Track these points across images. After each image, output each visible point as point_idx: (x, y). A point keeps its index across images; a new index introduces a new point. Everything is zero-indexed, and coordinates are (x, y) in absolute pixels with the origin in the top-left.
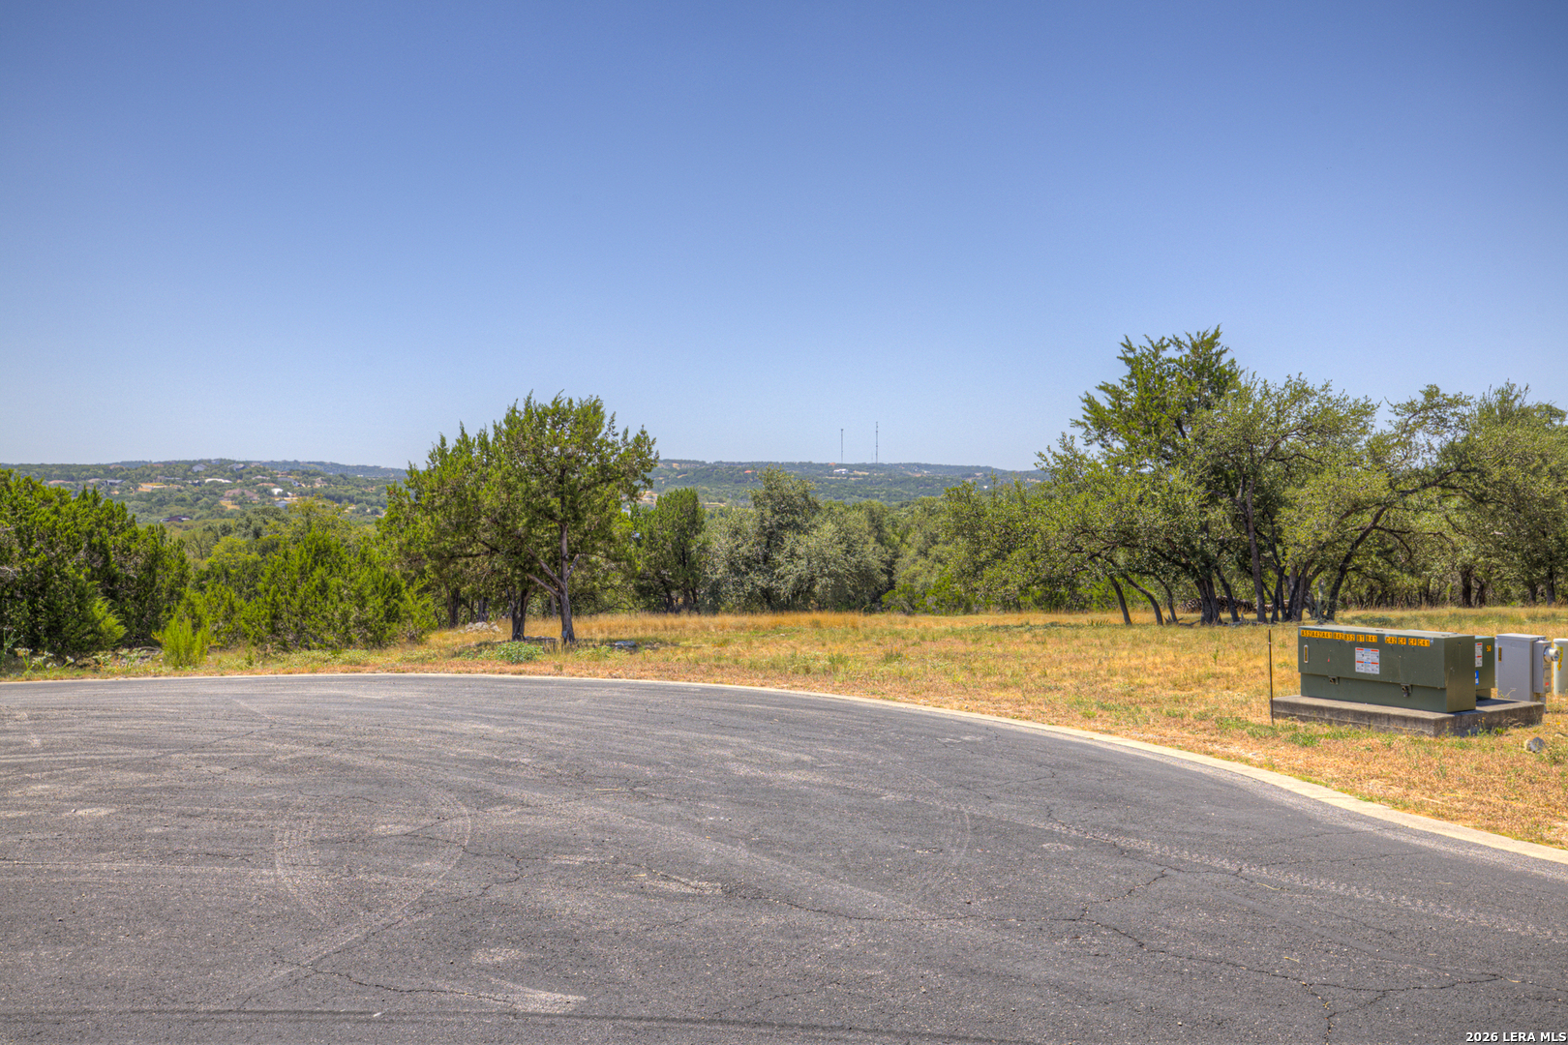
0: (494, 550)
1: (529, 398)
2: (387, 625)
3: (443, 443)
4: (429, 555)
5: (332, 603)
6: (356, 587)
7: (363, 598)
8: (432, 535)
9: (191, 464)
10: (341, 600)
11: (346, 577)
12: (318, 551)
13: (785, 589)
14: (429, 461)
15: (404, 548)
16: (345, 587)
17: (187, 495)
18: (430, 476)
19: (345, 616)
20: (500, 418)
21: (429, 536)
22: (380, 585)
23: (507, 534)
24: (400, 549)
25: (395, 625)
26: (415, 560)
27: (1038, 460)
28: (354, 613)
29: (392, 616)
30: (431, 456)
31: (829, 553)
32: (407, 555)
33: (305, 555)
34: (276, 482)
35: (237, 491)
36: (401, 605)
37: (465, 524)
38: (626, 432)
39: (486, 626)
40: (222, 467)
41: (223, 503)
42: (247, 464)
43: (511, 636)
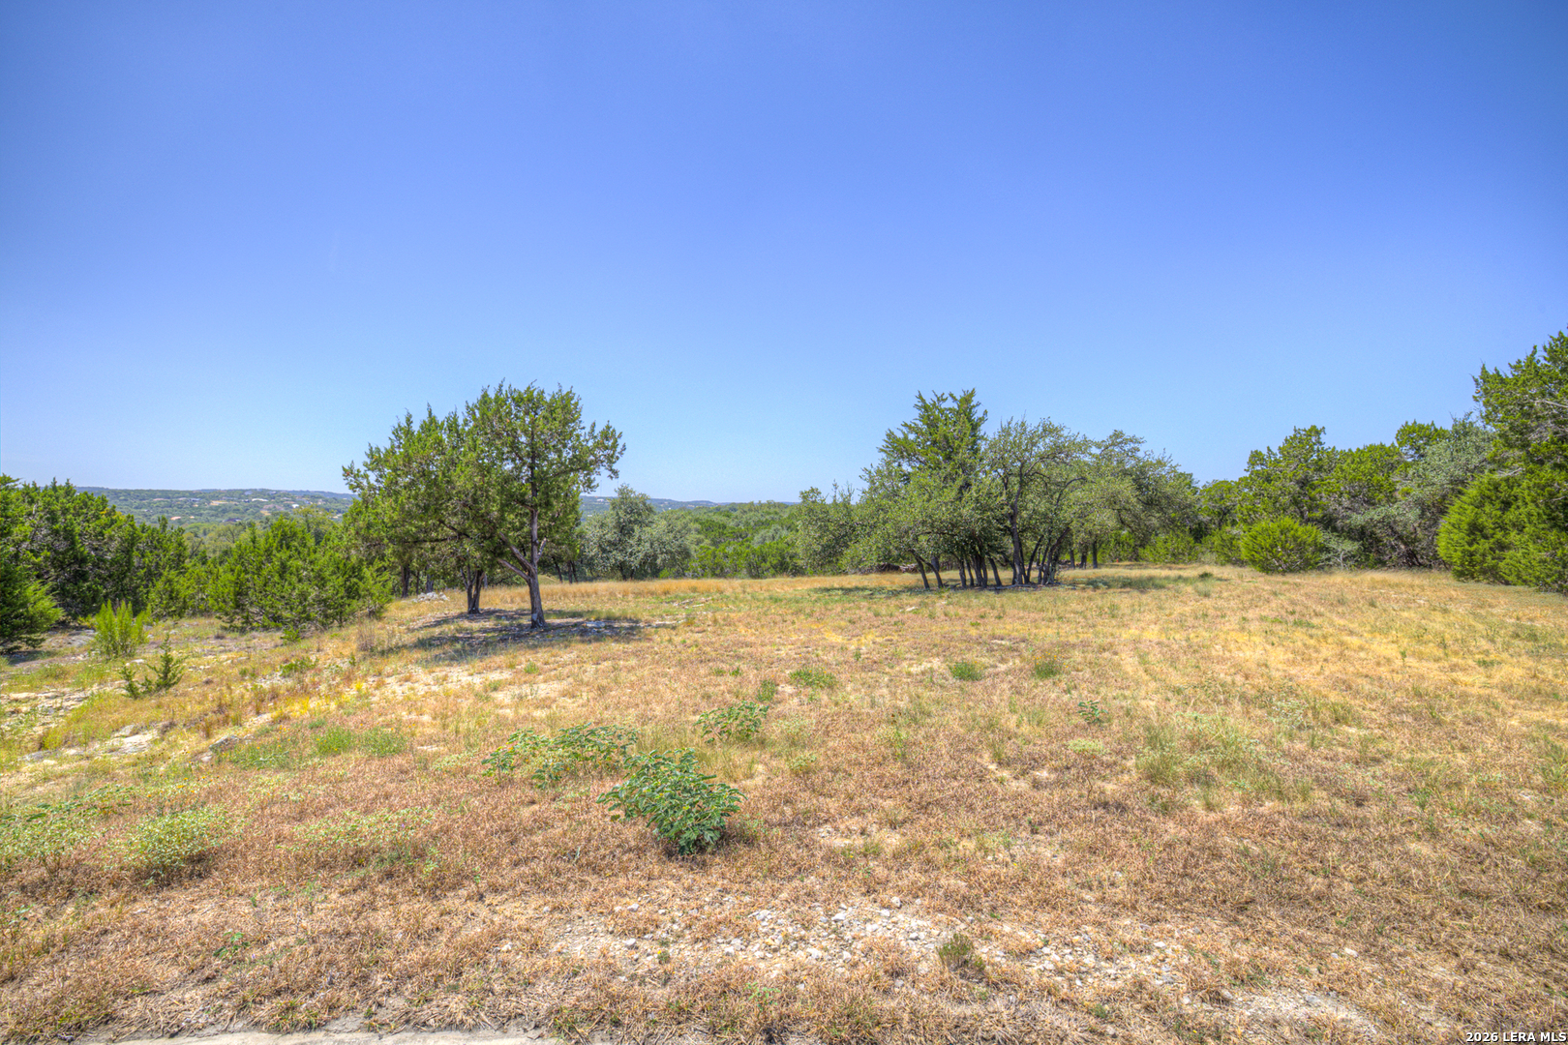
0: (462, 534)
1: (501, 386)
2: (348, 602)
3: (409, 421)
4: (390, 539)
5: (290, 584)
6: (317, 568)
7: (323, 579)
8: (395, 518)
9: (244, 491)
10: (300, 581)
11: (305, 560)
12: (284, 536)
13: (635, 563)
14: (393, 437)
15: (362, 532)
16: (306, 569)
17: (240, 507)
18: (394, 453)
19: (303, 596)
20: (474, 398)
21: (391, 518)
22: (341, 566)
23: (481, 518)
24: (357, 533)
25: (355, 601)
26: (375, 545)
27: (863, 473)
28: (313, 593)
29: (352, 593)
30: (395, 433)
31: (666, 538)
32: (365, 539)
33: (270, 540)
34: (295, 501)
35: (271, 506)
36: (361, 584)
37: (432, 507)
38: (594, 425)
39: (436, 596)
40: (263, 493)
41: (262, 512)
42: (277, 492)
43: (465, 609)
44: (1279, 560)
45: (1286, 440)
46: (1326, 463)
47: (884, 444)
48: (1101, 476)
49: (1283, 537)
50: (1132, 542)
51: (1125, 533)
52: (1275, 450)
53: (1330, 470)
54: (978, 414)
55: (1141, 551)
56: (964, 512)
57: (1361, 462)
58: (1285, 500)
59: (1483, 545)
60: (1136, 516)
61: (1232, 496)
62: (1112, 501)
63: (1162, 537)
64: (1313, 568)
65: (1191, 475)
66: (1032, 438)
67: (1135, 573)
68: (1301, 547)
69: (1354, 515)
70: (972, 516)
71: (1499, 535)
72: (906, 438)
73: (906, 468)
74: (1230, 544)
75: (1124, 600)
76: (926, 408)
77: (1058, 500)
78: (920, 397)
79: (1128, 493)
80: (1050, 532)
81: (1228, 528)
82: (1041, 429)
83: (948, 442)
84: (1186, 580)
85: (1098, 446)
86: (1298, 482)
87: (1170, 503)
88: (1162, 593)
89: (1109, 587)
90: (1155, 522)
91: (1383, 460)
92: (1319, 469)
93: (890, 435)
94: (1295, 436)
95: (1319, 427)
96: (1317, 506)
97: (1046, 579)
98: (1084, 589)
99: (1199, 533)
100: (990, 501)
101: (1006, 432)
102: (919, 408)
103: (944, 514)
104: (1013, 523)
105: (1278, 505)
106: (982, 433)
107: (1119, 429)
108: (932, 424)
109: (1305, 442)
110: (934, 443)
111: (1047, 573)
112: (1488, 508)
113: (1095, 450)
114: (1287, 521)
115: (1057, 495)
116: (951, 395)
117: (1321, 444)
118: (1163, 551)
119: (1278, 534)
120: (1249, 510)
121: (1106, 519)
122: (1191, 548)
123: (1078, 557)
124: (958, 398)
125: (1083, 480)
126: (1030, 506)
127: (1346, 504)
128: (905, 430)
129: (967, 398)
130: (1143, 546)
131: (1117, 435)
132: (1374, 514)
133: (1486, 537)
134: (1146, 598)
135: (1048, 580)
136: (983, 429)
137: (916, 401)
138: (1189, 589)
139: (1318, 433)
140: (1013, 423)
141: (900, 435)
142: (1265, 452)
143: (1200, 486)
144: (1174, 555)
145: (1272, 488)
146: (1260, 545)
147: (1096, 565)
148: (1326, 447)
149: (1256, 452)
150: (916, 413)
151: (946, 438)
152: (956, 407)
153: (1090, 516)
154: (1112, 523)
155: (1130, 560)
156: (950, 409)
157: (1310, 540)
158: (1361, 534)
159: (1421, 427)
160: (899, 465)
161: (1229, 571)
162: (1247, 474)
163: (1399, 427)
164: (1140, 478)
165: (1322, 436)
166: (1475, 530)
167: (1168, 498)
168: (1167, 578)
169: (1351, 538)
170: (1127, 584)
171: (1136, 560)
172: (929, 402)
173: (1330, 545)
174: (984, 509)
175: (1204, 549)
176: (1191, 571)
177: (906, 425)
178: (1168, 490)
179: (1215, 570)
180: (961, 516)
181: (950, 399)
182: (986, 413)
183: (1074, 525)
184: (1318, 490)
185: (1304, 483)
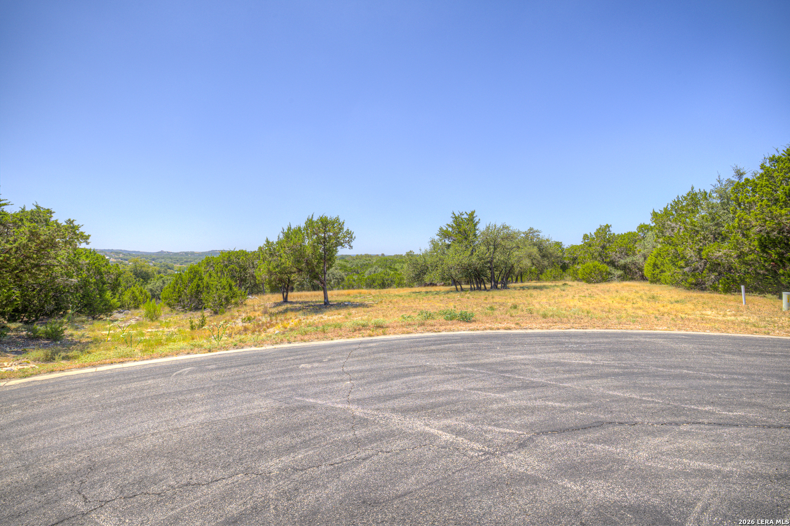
43: (282, 300)
44: (593, 278)
45: (597, 230)
46: (611, 240)
47: (439, 232)
48: (526, 246)
49: (594, 269)
50: (536, 272)
51: (533, 268)
52: (593, 234)
53: (613, 242)
54: (476, 220)
55: (540, 276)
56: (473, 260)
57: (624, 239)
58: (596, 254)
59: (657, 271)
60: (538, 261)
61: (577, 252)
62: (530, 256)
63: (549, 270)
64: (606, 281)
65: (561, 243)
66: (498, 231)
67: (538, 284)
68: (601, 272)
69: (621, 260)
70: (476, 262)
71: (662, 267)
72: (447, 230)
73: (447, 242)
74: (575, 273)
75: (535, 293)
76: (456, 218)
77: (509, 255)
78: (453, 213)
79: (535, 253)
80: (506, 268)
81: (576, 266)
82: (502, 227)
83: (465, 232)
84: (557, 286)
85: (524, 233)
86: (601, 247)
87: (551, 256)
88: (548, 290)
89: (529, 289)
90: (546, 263)
91: (632, 238)
92: (609, 242)
93: (441, 229)
94: (600, 228)
95: (609, 225)
96: (608, 257)
97: (504, 287)
98: (519, 290)
99: (564, 268)
100: (483, 256)
101: (488, 228)
102: (453, 218)
103: (465, 261)
104: (491, 264)
105: (594, 256)
106: (477, 228)
107: (532, 227)
108: (459, 225)
109: (604, 230)
110: (460, 232)
111: (505, 284)
112: (659, 258)
113: (522, 235)
114: (596, 263)
115: (508, 253)
116: (466, 213)
117: (610, 231)
118: (549, 276)
119: (592, 268)
120: (583, 258)
121: (527, 262)
122: (561, 275)
123: (514, 278)
124: (468, 214)
125: (518, 247)
126: (497, 257)
127: (619, 256)
128: (447, 226)
129: (473, 213)
130: (541, 273)
131: (531, 229)
132: (629, 260)
133: (658, 268)
134: (542, 292)
135: (505, 287)
136: (478, 226)
137: (452, 215)
138: (558, 289)
139: (609, 227)
140: (491, 224)
141: (445, 229)
142: (589, 234)
143: (565, 247)
144: (554, 277)
145: (592, 249)
146: (586, 272)
147: (522, 282)
148: (612, 232)
149: (586, 234)
150: (452, 220)
151: (465, 231)
152: (467, 217)
153: (522, 262)
154: (529, 264)
155: (536, 280)
156: (465, 218)
157: (604, 270)
158: (624, 268)
159: (646, 226)
160: (445, 241)
161: (575, 283)
162: (582, 243)
163: (638, 225)
164: (541, 246)
165: (610, 228)
166: (655, 265)
167: (550, 254)
168: (551, 286)
169: (621, 269)
170: (535, 288)
171: (538, 280)
172: (457, 215)
173: (612, 272)
174: (480, 259)
175: (566, 275)
176: (560, 283)
177: (448, 225)
178: (551, 251)
179: (570, 283)
180: (472, 262)
181: (465, 214)
182: (479, 220)
183: (515, 265)
184: (608, 250)
185: (604, 247)
